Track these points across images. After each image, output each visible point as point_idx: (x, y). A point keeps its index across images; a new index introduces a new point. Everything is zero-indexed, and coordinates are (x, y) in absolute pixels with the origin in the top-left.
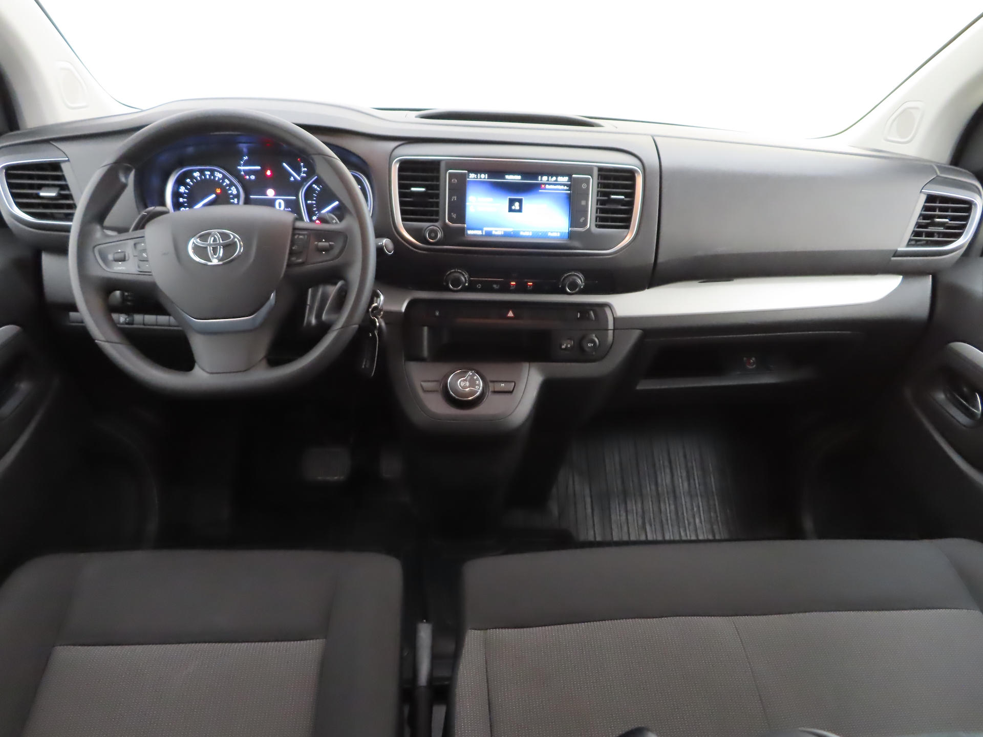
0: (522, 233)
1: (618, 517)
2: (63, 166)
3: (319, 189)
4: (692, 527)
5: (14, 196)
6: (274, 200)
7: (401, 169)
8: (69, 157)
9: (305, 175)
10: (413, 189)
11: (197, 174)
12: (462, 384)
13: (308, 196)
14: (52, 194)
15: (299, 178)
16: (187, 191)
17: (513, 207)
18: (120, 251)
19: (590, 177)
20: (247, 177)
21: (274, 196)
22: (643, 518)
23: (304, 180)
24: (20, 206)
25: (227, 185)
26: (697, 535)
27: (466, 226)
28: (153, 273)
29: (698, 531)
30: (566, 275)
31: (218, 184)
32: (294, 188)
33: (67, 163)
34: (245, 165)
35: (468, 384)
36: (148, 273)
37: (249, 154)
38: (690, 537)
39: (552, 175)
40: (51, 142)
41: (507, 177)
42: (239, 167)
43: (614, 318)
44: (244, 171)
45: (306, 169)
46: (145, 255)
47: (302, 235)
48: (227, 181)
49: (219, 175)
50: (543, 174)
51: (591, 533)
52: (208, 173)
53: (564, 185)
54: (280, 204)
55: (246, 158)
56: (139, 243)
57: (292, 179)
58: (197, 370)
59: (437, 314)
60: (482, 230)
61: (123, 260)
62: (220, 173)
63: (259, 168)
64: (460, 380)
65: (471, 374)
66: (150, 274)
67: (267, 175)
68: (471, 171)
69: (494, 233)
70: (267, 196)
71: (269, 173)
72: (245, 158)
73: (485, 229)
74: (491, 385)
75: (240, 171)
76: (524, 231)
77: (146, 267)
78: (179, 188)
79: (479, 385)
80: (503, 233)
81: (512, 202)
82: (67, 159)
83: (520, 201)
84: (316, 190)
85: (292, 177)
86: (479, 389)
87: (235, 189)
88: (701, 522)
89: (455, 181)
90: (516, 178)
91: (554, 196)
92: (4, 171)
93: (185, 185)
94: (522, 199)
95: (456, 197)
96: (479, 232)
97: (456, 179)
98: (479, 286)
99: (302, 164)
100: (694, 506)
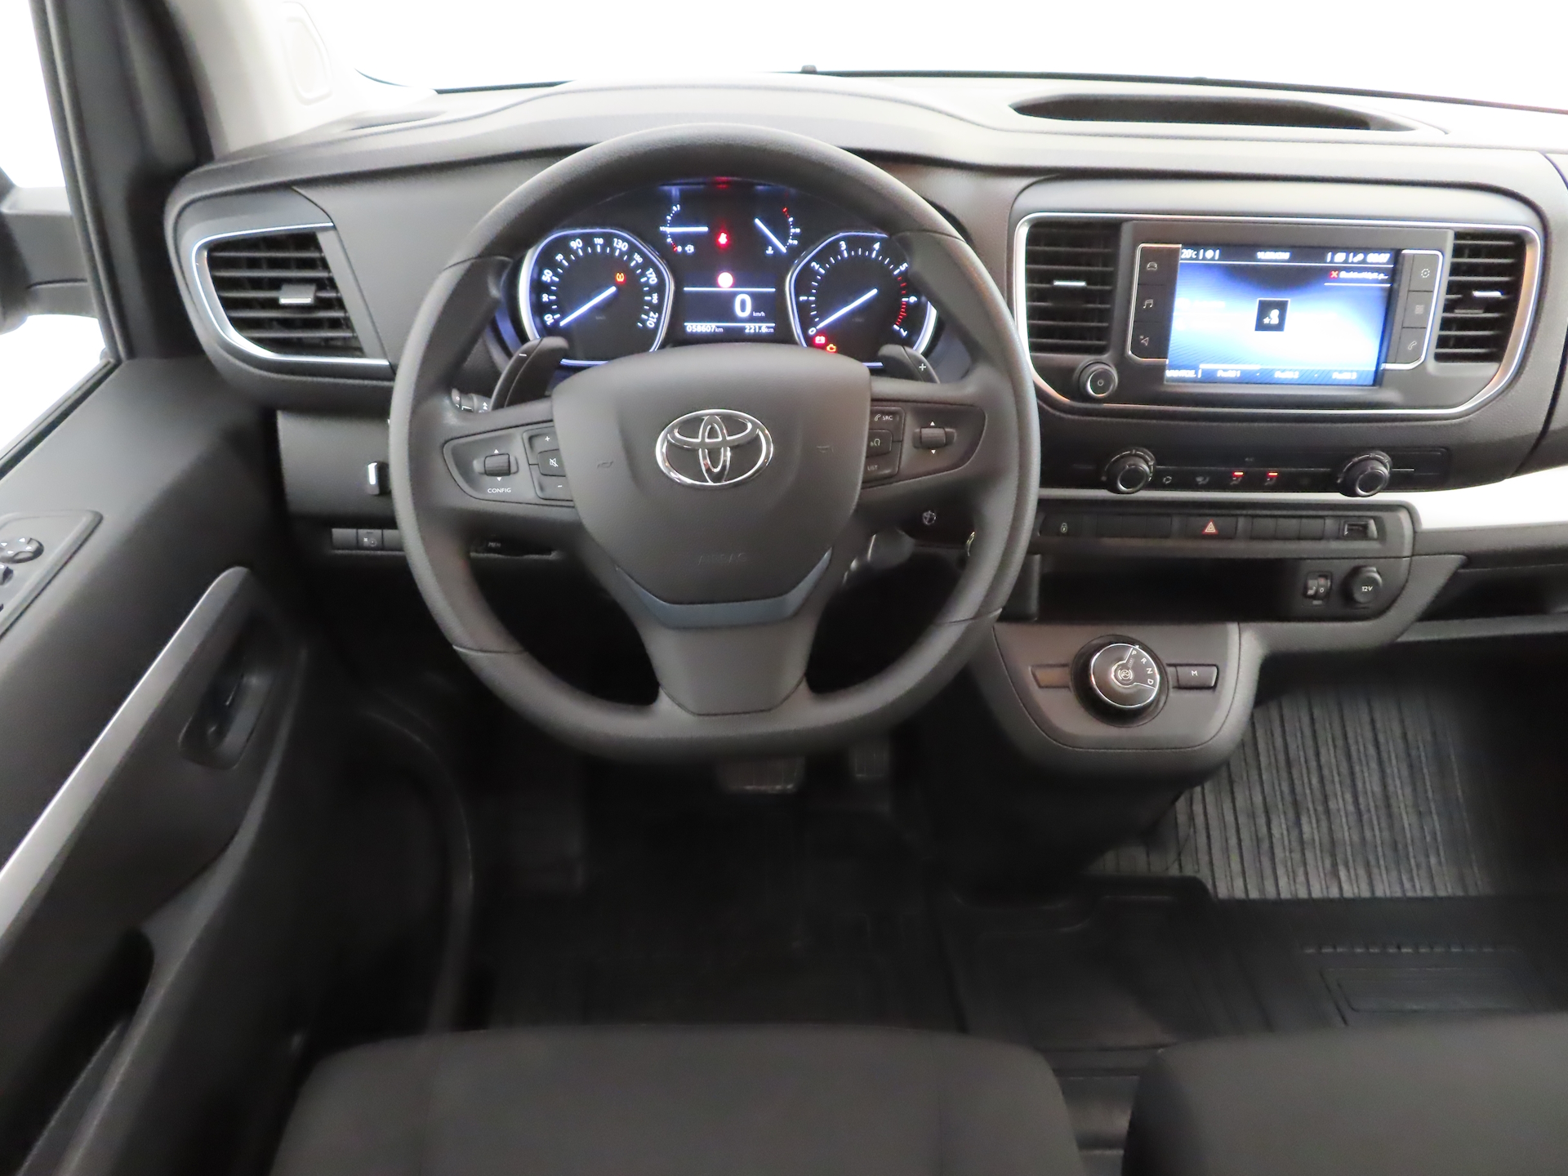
0: (1278, 375)
1: (1287, 854)
2: (322, 238)
3: (822, 271)
4: (1423, 873)
5: (228, 304)
6: (731, 296)
7: (1032, 240)
8: (334, 220)
9: (796, 242)
10: (1057, 283)
11: (576, 244)
12: (1121, 675)
13: (801, 287)
14: (306, 299)
15: (784, 249)
16: (556, 279)
17: (1266, 321)
18: (496, 452)
19: (1439, 254)
20: (679, 249)
21: (731, 287)
22: (1333, 855)
23: (795, 253)
24: (240, 325)
25: (638, 266)
26: (1434, 888)
27: (1167, 361)
28: (578, 503)
29: (1436, 880)
30: (1356, 459)
31: (621, 264)
32: (773, 271)
33: (332, 233)
34: (673, 224)
35: (1131, 675)
36: (568, 503)
37: (684, 199)
38: (1422, 890)
39: (1356, 250)
40: (295, 188)
41: (1261, 255)
42: (662, 229)
43: (1415, 532)
44: (673, 236)
45: (798, 230)
46: (553, 462)
47: (888, 413)
48: (638, 258)
49: (621, 246)
50: (1335, 249)
51: (1239, 883)
52: (599, 241)
53: (1379, 270)
54: (743, 303)
55: (676, 208)
56: (537, 436)
57: (770, 251)
58: (664, 703)
59: (1064, 529)
60: (1195, 368)
61: (506, 472)
62: (624, 240)
63: (705, 229)
64: (1114, 668)
65: (1134, 652)
66: (571, 504)
67: (719, 243)
68: (1187, 245)
69: (1220, 374)
70: (719, 287)
71: (723, 239)
72: (674, 208)
73: (1203, 366)
74: (1170, 670)
75: (664, 235)
76: (1283, 371)
77: (557, 488)
78: (541, 273)
79: (1152, 677)
80: (1238, 375)
81: (1264, 309)
82: (331, 224)
83: (1282, 307)
84: (818, 273)
85: (770, 248)
86: (1154, 686)
87: (654, 275)
88: (1440, 863)
89: (1152, 266)
90: (1282, 257)
91: (1355, 295)
92: (206, 254)
93: (553, 266)
94: (1287, 301)
95: (1152, 301)
96: (1189, 374)
97: (1155, 260)
98: (1168, 480)
99: (791, 219)
100: (1426, 833)
